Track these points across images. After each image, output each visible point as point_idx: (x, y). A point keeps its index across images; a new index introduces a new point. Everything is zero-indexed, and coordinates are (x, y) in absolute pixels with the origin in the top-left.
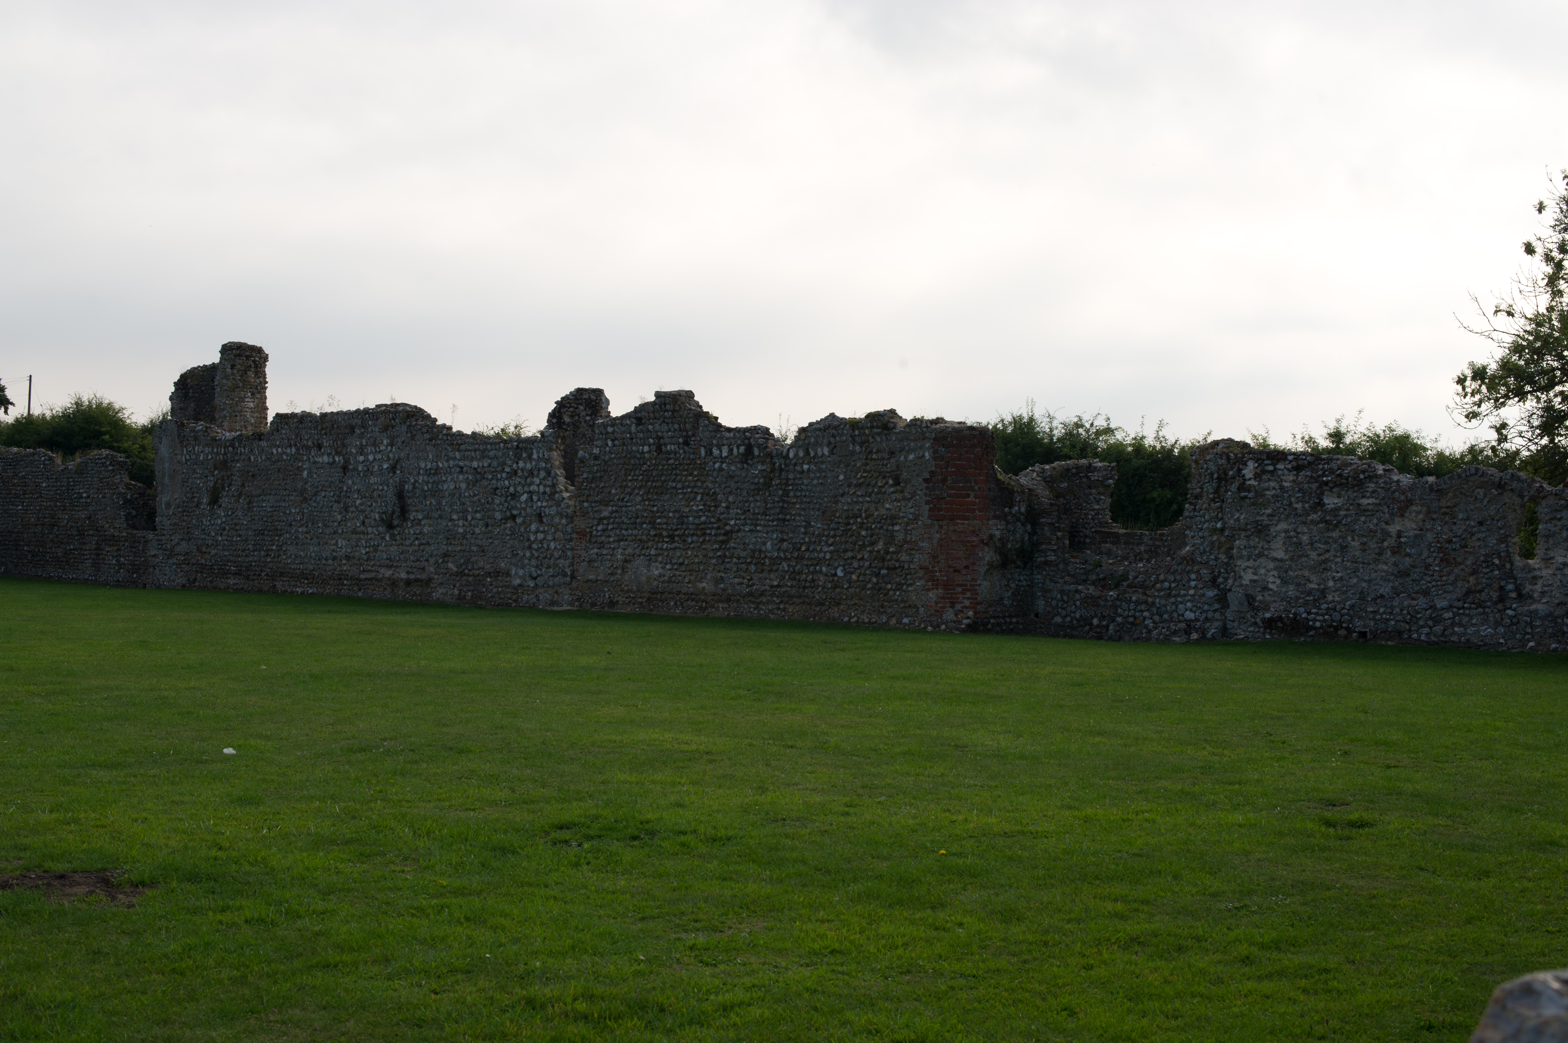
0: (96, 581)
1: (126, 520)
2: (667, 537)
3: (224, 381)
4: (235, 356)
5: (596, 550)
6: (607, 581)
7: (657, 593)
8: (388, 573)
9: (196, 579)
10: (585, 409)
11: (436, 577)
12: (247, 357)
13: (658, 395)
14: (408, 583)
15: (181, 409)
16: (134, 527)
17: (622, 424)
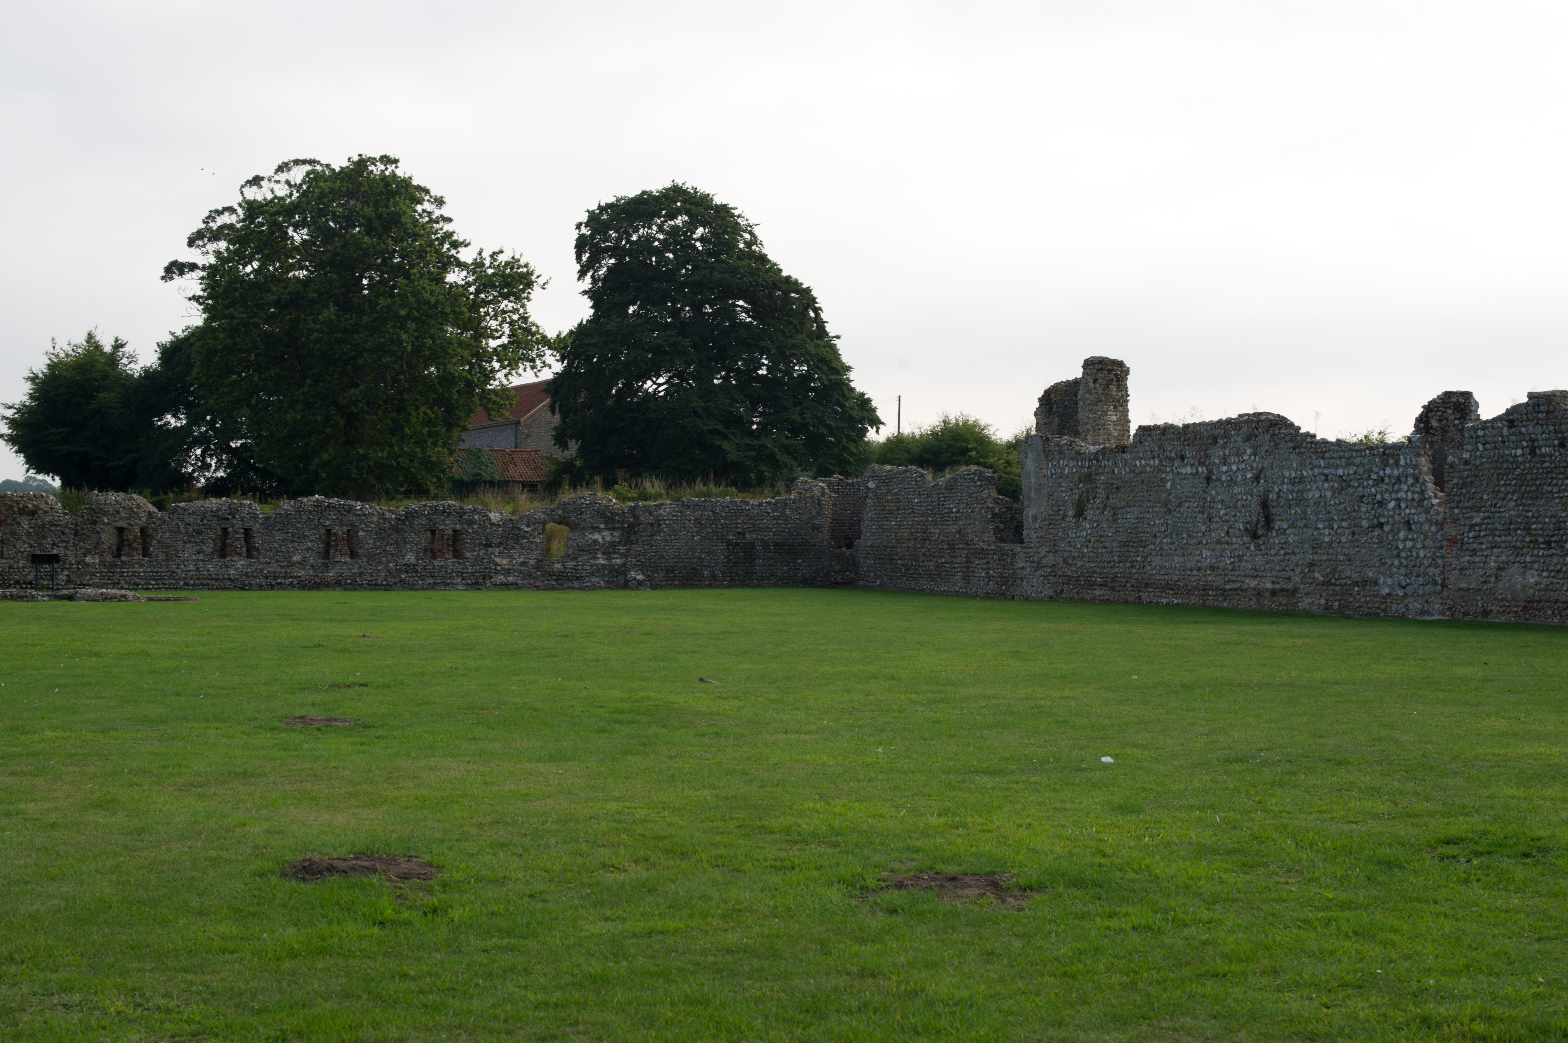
0: (967, 593)
1: (995, 533)
2: (1543, 543)
3: (1087, 395)
4: (1097, 370)
5: (1467, 558)
6: (1480, 590)
7: (1533, 602)
8: (1253, 583)
9: (1063, 591)
10: (1454, 413)
11: (1302, 586)
12: (1109, 371)
13: (1531, 396)
14: (1274, 593)
15: (1045, 424)
16: (1002, 540)
17: (1493, 427)
